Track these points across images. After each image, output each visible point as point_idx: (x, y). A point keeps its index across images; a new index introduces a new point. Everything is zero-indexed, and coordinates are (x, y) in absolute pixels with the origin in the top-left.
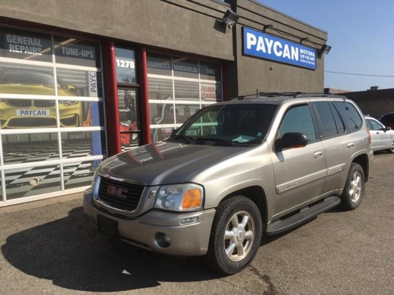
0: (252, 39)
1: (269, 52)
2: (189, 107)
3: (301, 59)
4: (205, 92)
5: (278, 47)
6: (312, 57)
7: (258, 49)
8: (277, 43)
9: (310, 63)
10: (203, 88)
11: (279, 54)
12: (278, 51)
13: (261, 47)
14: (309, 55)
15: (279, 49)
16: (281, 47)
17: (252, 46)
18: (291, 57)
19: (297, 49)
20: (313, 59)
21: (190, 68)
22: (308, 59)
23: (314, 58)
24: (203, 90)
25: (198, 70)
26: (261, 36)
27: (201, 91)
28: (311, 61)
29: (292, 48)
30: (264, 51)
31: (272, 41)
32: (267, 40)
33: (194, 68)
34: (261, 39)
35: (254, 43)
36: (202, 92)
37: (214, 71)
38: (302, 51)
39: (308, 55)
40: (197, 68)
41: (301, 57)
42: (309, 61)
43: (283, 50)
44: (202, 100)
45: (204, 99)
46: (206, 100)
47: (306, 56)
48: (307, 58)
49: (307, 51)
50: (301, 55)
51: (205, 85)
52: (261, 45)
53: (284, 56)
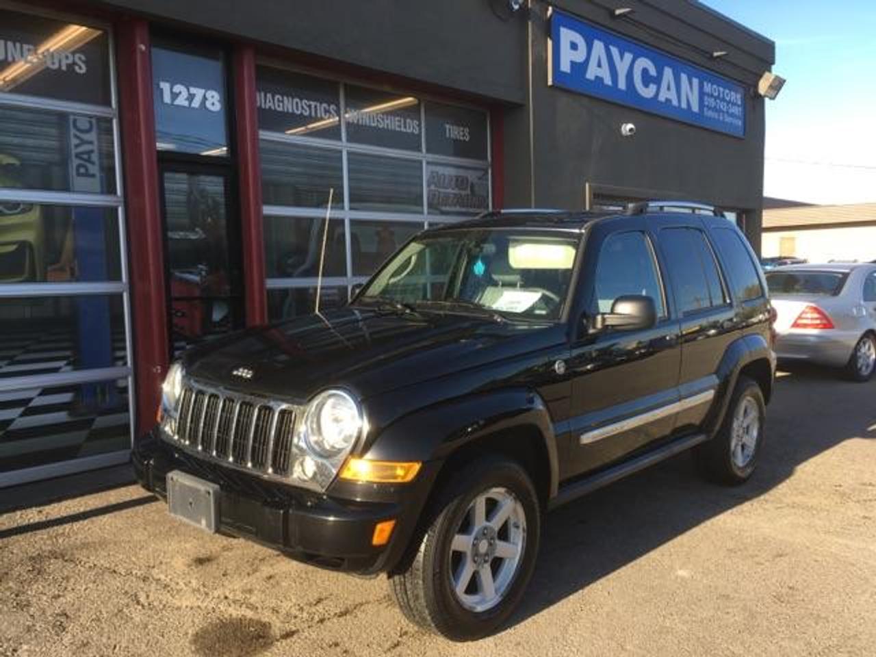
0: (574, 46)
1: (622, 85)
2: (392, 229)
3: (705, 109)
4: (442, 190)
5: (645, 72)
6: (734, 104)
7: (591, 74)
8: (643, 63)
9: (728, 119)
10: (434, 177)
11: (648, 92)
12: (646, 85)
13: (599, 69)
14: (728, 99)
15: (647, 79)
16: (653, 72)
17: (573, 64)
18: (679, 101)
19: (695, 81)
20: (736, 110)
21: (397, 119)
22: (725, 110)
23: (740, 109)
24: (433, 183)
25: (419, 125)
26: (600, 39)
27: (429, 186)
28: (732, 115)
29: (684, 77)
30: (608, 81)
31: (628, 57)
32: (615, 51)
33: (408, 121)
34: (598, 46)
35: (580, 56)
36: (433, 187)
37: (467, 130)
38: (708, 88)
39: (723, 100)
40: (416, 122)
41: (706, 103)
42: (726, 115)
43: (658, 81)
44: (431, 211)
45: (437, 209)
46: (443, 213)
47: (718, 101)
48: (723, 106)
49: (721, 89)
50: (706, 98)
51: (440, 170)
52: (599, 65)
53: (662, 98)
